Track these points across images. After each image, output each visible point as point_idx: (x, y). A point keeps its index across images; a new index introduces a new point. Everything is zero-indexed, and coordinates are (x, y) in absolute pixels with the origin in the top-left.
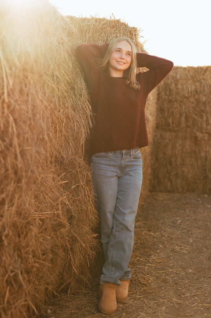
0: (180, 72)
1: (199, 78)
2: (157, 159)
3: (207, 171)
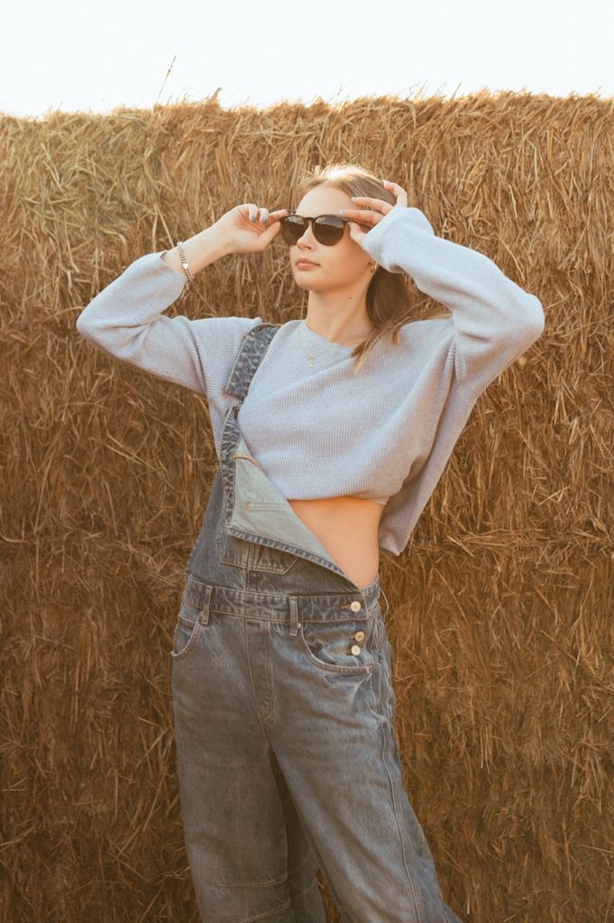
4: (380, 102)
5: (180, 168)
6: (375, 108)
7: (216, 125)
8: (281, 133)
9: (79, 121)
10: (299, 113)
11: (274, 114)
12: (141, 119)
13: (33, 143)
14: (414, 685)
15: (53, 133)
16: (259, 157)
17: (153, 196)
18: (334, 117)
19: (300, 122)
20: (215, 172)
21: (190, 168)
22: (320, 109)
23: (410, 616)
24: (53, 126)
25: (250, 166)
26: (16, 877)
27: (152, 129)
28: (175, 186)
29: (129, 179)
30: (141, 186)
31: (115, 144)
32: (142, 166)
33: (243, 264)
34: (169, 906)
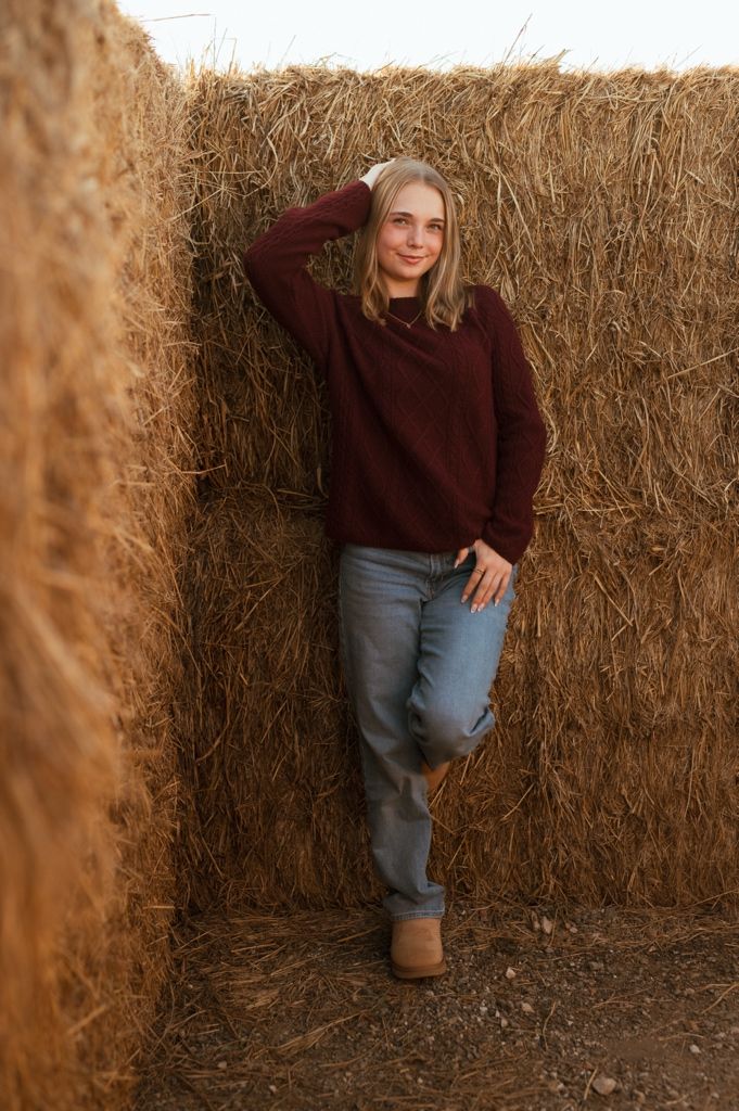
0: (342, 108)
1: (471, 151)
2: (215, 700)
3: (545, 761)
4: (723, 72)
5: (521, 129)
6: (718, 78)
7: (560, 88)
8: (626, 97)
9: (421, 78)
10: (643, 79)
11: (618, 79)
12: (484, 77)
13: (371, 97)
14: (717, 646)
15: (396, 88)
16: (601, 122)
17: (492, 158)
18: (680, 86)
19: (645, 88)
20: (556, 134)
21: (531, 130)
22: (663, 77)
23: (717, 579)
24: (396, 80)
25: (592, 129)
26: (325, 829)
27: (498, 89)
28: (514, 146)
29: (468, 139)
30: (479, 147)
31: (458, 103)
32: (484, 126)
33: (579, 227)
34: (470, 857)
